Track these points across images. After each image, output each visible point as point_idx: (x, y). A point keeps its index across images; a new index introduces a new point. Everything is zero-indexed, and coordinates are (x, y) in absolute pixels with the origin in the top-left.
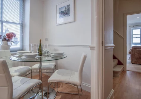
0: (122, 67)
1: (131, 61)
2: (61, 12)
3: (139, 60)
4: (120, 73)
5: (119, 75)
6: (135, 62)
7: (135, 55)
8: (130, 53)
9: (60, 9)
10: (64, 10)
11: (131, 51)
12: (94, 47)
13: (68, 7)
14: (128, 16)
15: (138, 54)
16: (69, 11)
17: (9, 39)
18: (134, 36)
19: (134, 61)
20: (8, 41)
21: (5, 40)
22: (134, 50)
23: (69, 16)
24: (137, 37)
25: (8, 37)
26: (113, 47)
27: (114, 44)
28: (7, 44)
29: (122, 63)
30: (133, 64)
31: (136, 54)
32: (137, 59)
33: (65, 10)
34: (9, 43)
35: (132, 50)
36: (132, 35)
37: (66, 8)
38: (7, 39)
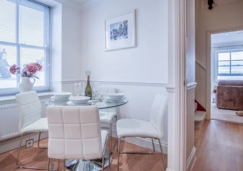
0: (205, 113)
1: (217, 105)
2: (114, 30)
3: (229, 103)
4: (202, 123)
5: (200, 126)
6: (223, 105)
7: (223, 95)
8: (215, 91)
9: (111, 25)
10: (117, 27)
11: (216, 88)
12: (173, 88)
13: (124, 24)
14: (212, 36)
15: (228, 93)
16: (126, 30)
17: (31, 74)
18: (220, 64)
19: (221, 104)
20: (29, 76)
21: (25, 74)
22: (221, 87)
23: (127, 37)
24: (224, 66)
25: (29, 70)
26: (195, 86)
27: (196, 81)
28: (29, 82)
29: (204, 107)
30: (219, 108)
31: (224, 93)
32: (226, 101)
33: (120, 29)
34: (32, 80)
35: (218, 87)
36: (218, 61)
37: (121, 25)
38: (28, 73)
